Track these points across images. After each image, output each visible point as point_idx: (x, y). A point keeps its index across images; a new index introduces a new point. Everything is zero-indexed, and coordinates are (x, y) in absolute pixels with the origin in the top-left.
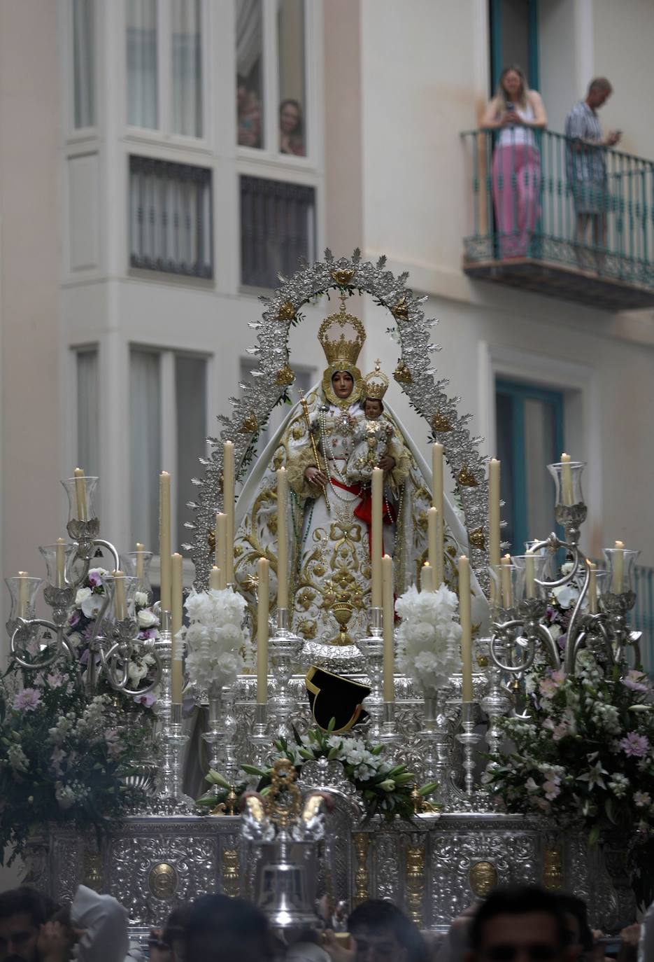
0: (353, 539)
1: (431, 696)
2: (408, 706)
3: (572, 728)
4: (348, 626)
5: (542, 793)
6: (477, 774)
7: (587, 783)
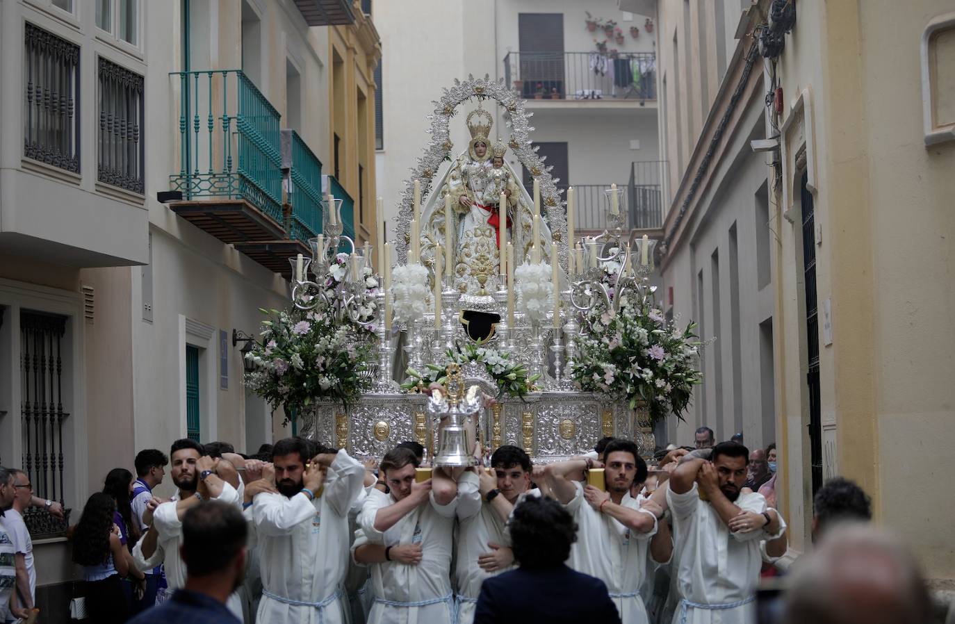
0: (486, 236)
1: (536, 324)
2: (520, 330)
3: (621, 343)
4: (485, 285)
5: (603, 381)
6: (561, 368)
7: (629, 374)
